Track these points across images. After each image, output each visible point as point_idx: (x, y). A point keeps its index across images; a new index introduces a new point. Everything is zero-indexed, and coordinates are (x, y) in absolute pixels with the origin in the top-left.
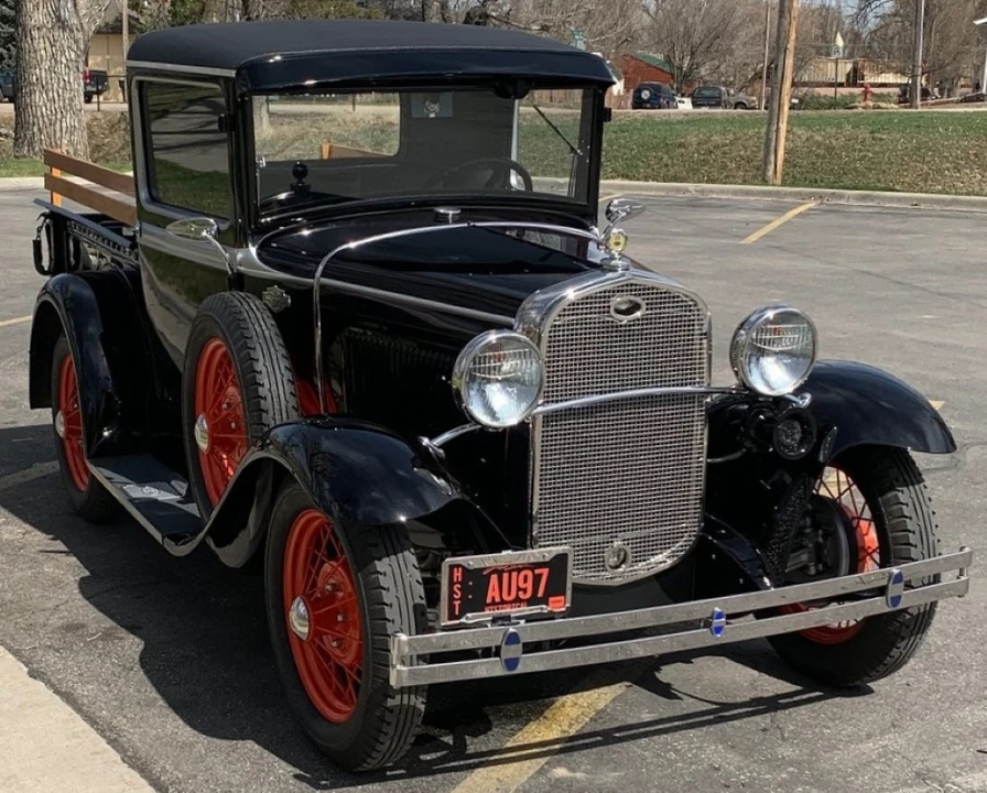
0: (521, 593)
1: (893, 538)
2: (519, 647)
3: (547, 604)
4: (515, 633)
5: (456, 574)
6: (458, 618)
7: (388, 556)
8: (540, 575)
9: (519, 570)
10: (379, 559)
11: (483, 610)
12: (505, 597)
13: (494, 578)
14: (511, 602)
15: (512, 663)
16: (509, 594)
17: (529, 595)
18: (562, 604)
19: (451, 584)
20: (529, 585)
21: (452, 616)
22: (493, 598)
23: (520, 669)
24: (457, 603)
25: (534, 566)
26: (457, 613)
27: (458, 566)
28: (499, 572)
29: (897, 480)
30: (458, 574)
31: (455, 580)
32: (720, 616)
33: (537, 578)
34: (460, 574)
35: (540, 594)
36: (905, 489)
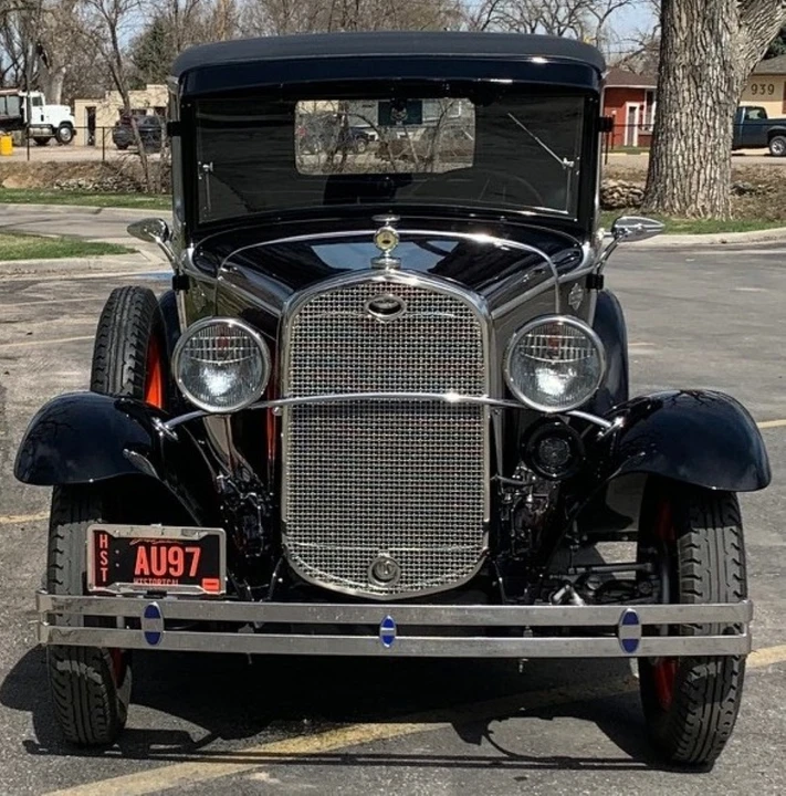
0: (171, 570)
1: (684, 584)
3: (201, 585)
4: (155, 608)
5: (101, 541)
6: (106, 584)
7: (72, 522)
8: (192, 555)
9: (168, 546)
10: (62, 524)
11: (132, 582)
13: (142, 549)
14: (161, 577)
15: (153, 637)
16: (159, 568)
17: (180, 572)
18: (217, 588)
19: (98, 550)
20: (180, 562)
21: (99, 583)
22: (142, 570)
23: (161, 646)
24: (104, 570)
25: (184, 544)
26: (104, 580)
27: (104, 532)
28: (147, 544)
29: (696, 520)
30: (104, 541)
31: (101, 546)
32: (388, 624)
33: (188, 558)
34: (106, 541)
35: (192, 574)
36: (702, 531)
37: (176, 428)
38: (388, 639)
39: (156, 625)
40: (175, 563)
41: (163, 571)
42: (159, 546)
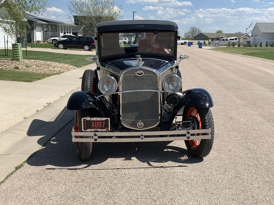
2: (97, 137)
12: (96, 127)
13: (93, 122)
14: (97, 128)
15: (96, 140)
17: (101, 127)
20: (101, 125)
21: (84, 129)
27: (85, 119)
30: (85, 121)
35: (103, 127)
37: (99, 98)
38: (142, 139)
39: (96, 137)
40: (100, 125)
41: (97, 127)
42: (96, 122)
